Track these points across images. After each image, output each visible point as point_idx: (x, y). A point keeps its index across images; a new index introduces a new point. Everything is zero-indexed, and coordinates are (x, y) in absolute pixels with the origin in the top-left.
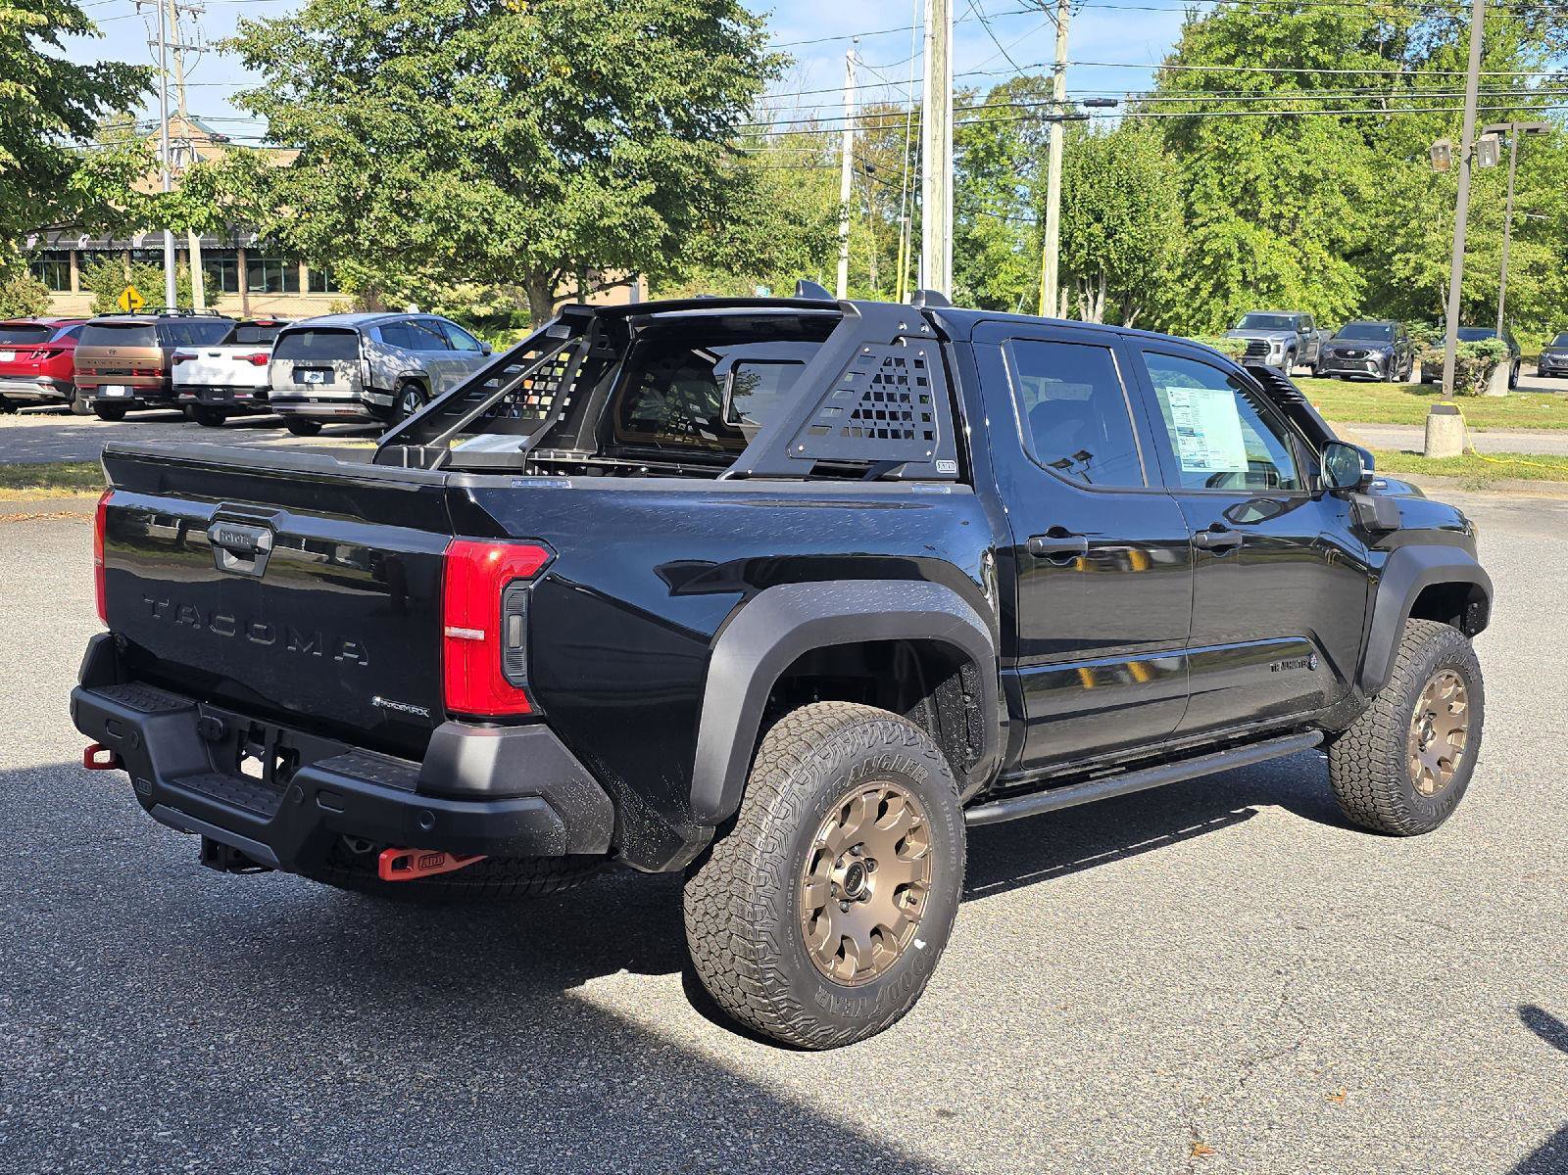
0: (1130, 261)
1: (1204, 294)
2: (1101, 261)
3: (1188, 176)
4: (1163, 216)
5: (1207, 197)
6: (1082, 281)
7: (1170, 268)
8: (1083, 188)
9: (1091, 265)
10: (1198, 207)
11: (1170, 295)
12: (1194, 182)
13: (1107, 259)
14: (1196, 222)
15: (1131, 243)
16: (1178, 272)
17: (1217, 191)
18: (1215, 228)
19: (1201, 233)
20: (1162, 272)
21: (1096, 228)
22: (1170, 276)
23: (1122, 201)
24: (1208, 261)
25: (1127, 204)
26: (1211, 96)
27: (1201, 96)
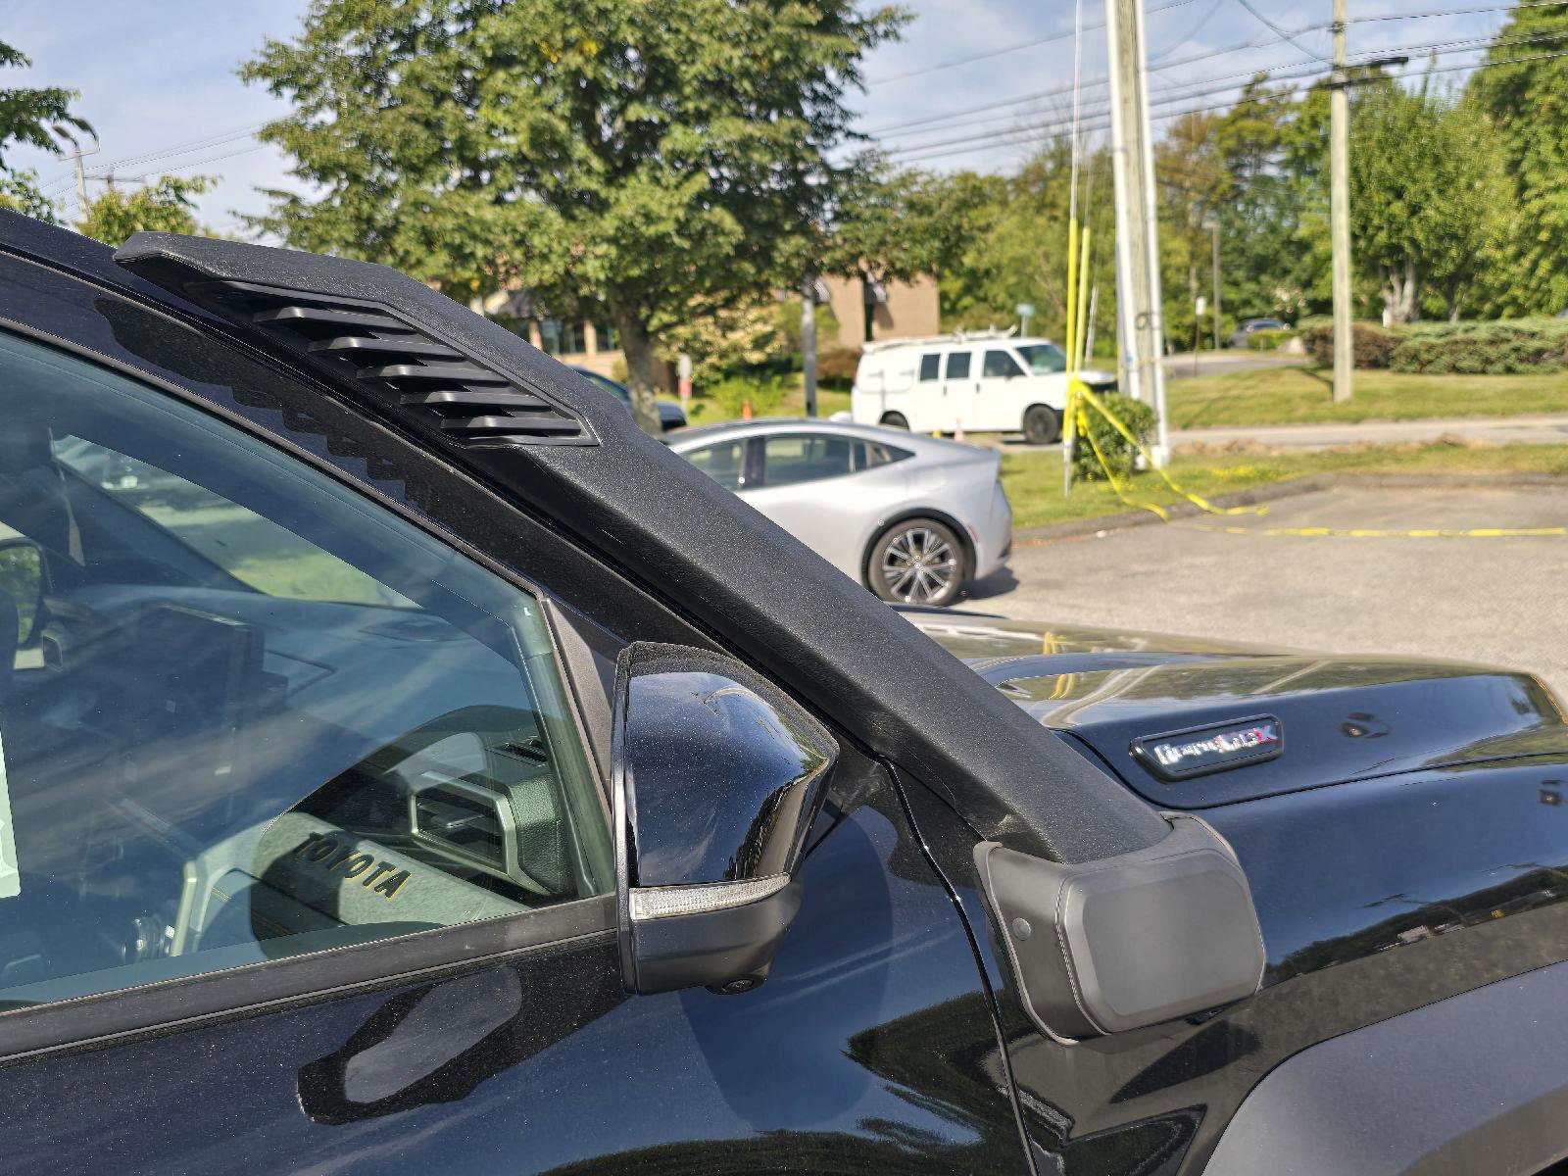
0: (1440, 239)
1: (1541, 272)
2: (1406, 244)
3: (1517, 143)
4: (1478, 184)
5: (1543, 165)
6: (1386, 268)
7: (1500, 246)
8: (1380, 164)
9: (1394, 249)
10: (1533, 177)
11: (1504, 277)
12: (1524, 149)
13: (1414, 242)
14: (1528, 194)
15: (1439, 218)
16: (1511, 250)
17: (1554, 159)
18: (1551, 198)
19: (1534, 206)
20: (1487, 251)
21: (1398, 208)
22: (1498, 255)
23: (1428, 176)
24: (1544, 236)
25: (1433, 175)
26: (1539, 55)
27: (1529, 56)
